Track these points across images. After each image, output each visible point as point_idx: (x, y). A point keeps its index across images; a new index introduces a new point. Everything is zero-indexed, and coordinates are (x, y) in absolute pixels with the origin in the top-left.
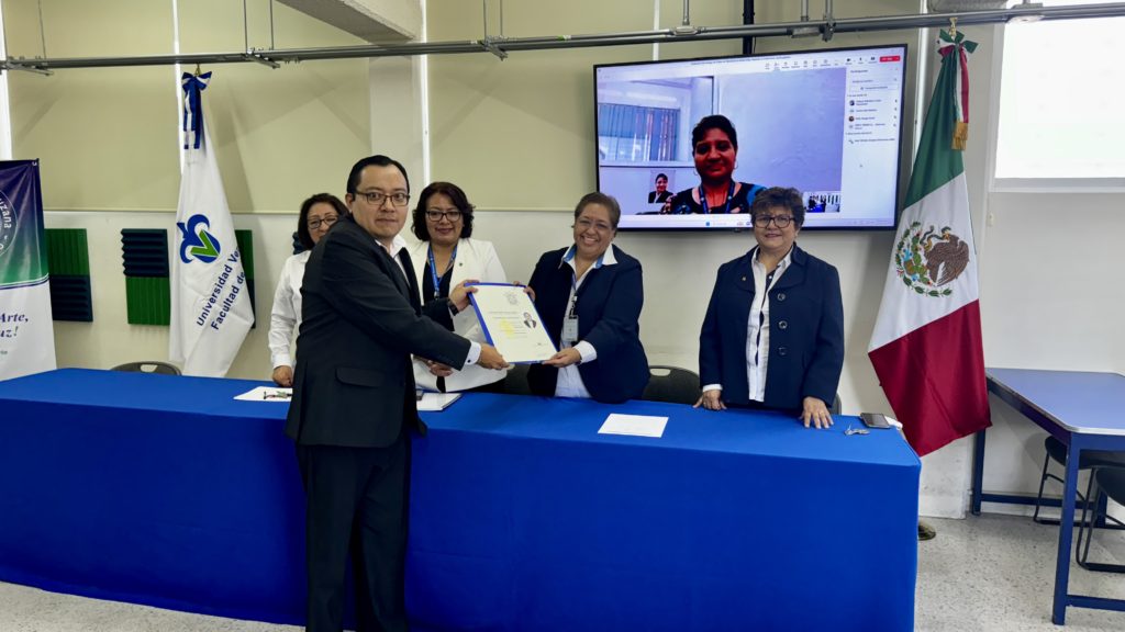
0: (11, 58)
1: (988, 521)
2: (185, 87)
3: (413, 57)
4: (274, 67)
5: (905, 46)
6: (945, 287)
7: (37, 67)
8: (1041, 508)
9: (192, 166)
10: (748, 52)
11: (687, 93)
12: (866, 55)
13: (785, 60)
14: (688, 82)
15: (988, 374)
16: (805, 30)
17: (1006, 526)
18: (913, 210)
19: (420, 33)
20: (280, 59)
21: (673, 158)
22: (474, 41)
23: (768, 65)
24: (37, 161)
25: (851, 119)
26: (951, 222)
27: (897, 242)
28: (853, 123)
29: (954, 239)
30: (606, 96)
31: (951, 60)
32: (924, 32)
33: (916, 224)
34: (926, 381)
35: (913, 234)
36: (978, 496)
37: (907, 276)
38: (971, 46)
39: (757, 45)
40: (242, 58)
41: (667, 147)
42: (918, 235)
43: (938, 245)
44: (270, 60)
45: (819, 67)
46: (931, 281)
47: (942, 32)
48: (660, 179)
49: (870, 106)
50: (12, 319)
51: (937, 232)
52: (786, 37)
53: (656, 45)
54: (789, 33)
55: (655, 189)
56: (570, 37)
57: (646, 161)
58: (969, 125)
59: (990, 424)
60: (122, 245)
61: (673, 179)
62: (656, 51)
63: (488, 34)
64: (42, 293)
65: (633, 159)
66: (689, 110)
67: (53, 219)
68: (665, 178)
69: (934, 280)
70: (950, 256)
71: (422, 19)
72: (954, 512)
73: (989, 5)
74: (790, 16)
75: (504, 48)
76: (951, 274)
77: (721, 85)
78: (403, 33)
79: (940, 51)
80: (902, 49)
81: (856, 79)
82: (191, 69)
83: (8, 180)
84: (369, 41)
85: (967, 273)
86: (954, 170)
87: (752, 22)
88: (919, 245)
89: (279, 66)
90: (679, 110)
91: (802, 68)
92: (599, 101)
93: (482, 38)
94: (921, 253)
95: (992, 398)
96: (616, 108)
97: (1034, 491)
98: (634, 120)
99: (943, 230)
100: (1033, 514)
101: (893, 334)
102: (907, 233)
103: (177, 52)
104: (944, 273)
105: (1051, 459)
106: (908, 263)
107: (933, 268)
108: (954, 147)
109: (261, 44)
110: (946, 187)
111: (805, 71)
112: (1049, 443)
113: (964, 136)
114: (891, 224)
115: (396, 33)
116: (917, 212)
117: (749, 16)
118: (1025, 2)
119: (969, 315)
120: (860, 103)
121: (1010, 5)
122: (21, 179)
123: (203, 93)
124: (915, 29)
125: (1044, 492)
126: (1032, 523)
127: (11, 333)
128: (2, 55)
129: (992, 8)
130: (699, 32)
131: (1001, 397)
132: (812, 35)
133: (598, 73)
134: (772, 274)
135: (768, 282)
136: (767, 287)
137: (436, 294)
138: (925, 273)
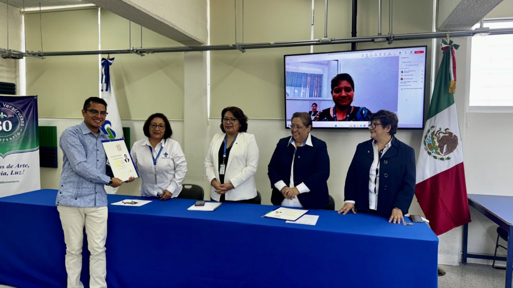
0: (28, 51)
1: (470, 267)
2: (103, 64)
3: (204, 51)
4: (142, 56)
5: (426, 46)
6: (447, 156)
7: (39, 56)
8: (496, 261)
10: (354, 49)
11: (326, 68)
12: (408, 50)
13: (371, 53)
14: (326, 63)
15: (469, 197)
16: (380, 39)
17: (479, 270)
18: (431, 121)
19: (207, 41)
20: (145, 52)
21: (320, 96)
22: (231, 45)
23: (363, 55)
24: (37, 96)
25: (402, 79)
26: (449, 126)
27: (424, 135)
28: (403, 81)
29: (451, 134)
30: (289, 68)
31: (447, 53)
32: (435, 40)
34: (439, 200)
35: (431, 131)
36: (465, 255)
37: (429, 151)
38: (457, 47)
39: (358, 46)
40: (128, 52)
41: (317, 91)
42: (434, 132)
43: (443, 136)
44: (140, 52)
45: (386, 56)
46: (440, 153)
47: (443, 40)
48: (314, 105)
49: (410, 73)
50: (22, 166)
51: (443, 130)
52: (371, 42)
53: (312, 46)
54: (373, 40)
55: (312, 110)
56: (273, 43)
57: (307, 97)
58: (456, 82)
59: (471, 221)
62: (312, 49)
64: (36, 155)
65: (302, 96)
66: (327, 76)
67: (42, 122)
68: (316, 105)
69: (442, 153)
70: (449, 142)
71: (207, 34)
72: (454, 262)
73: (465, 29)
74: (373, 33)
75: (244, 48)
76: (450, 150)
77: (341, 63)
78: (199, 41)
79: (442, 49)
80: (425, 48)
81: (403, 61)
82: (106, 56)
83: (23, 105)
84: (184, 44)
85: (457, 150)
86: (450, 102)
87: (356, 36)
88: (434, 137)
89: (144, 55)
90: (322, 75)
91: (379, 56)
92: (286, 71)
93: (235, 43)
94: (436, 140)
95: (470, 207)
96: (294, 74)
97: (492, 253)
98: (301, 79)
99: (446, 130)
100: (492, 264)
101: (423, 178)
102: (429, 131)
103: (100, 49)
105: (500, 237)
106: (429, 145)
107: (441, 147)
108: (450, 92)
109: (137, 46)
110: (446, 111)
111: (380, 58)
112: (499, 230)
113: (454, 87)
114: (421, 127)
115: (196, 41)
116: (433, 120)
117: (354, 33)
118: (481, 27)
119: (459, 169)
120: (406, 72)
121: (474, 28)
122: (30, 104)
123: (110, 67)
124: (430, 39)
125: (497, 253)
126: (492, 268)
127: (21, 173)
128: (23, 50)
129: (466, 29)
130: (332, 40)
131: (475, 208)
132: (383, 41)
133: (286, 59)
134: (382, 150)
135: (380, 154)
136: (379, 157)
137: (224, 156)
138: (437, 149)
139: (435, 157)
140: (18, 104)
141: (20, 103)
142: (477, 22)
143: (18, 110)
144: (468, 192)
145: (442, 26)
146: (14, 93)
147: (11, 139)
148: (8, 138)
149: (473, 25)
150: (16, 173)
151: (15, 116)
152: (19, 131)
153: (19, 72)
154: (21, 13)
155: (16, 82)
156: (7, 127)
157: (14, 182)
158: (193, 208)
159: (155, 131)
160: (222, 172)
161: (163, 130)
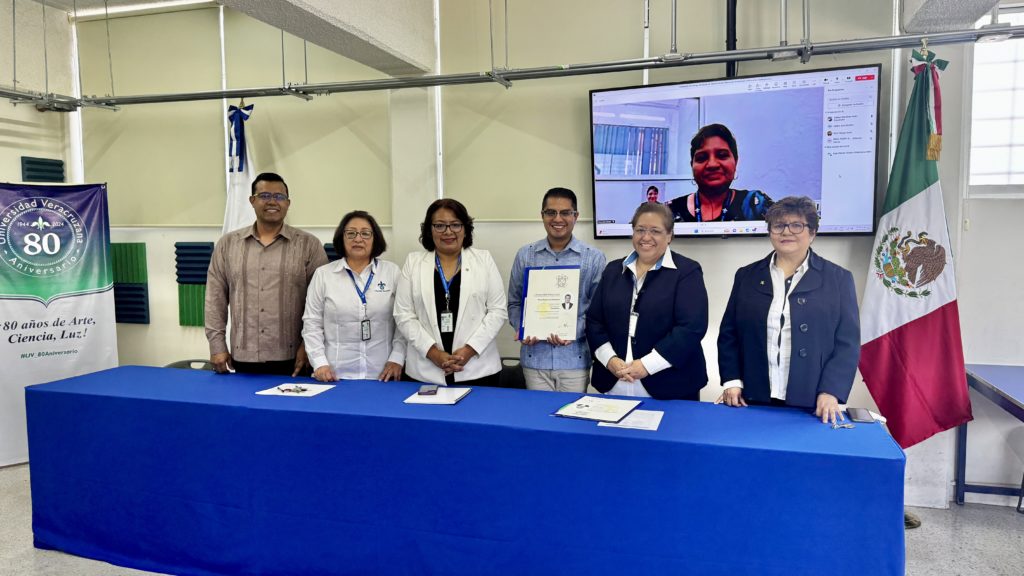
0: (86, 97)
1: (971, 511)
2: (231, 118)
3: (429, 88)
4: (308, 99)
5: (879, 66)
6: (923, 288)
7: (107, 104)
9: (237, 187)
10: (731, 74)
11: (675, 113)
12: (843, 75)
13: (766, 82)
14: (675, 104)
15: (968, 370)
16: (785, 54)
17: (989, 515)
18: (890, 218)
19: (435, 67)
20: (312, 92)
21: (663, 170)
22: (483, 72)
23: (750, 86)
24: (105, 184)
25: (829, 134)
26: (927, 227)
27: (877, 245)
28: (833, 136)
29: (931, 243)
30: (599, 117)
31: (924, 78)
32: (898, 52)
33: (894, 230)
34: (908, 378)
35: (891, 239)
36: (961, 487)
37: (887, 279)
38: (943, 64)
39: (740, 69)
40: (280, 92)
41: (657, 162)
42: (896, 240)
43: (915, 248)
44: (304, 93)
45: (798, 87)
46: (910, 283)
47: (914, 52)
48: (651, 191)
49: (847, 121)
50: (82, 322)
51: (914, 236)
52: (767, 60)
53: (646, 71)
54: (770, 57)
56: (567, 66)
57: (638, 175)
58: (943, 138)
59: (972, 419)
60: (175, 256)
62: (646, 76)
63: (495, 66)
64: (109, 297)
65: (626, 173)
66: (677, 128)
67: (117, 236)
68: (656, 190)
69: (913, 282)
70: (928, 259)
71: (436, 53)
72: (939, 501)
74: (769, 42)
75: (509, 78)
76: (931, 275)
77: (706, 104)
78: (418, 66)
79: (913, 70)
80: (877, 68)
81: (833, 97)
82: (236, 102)
83: (83, 201)
84: (390, 75)
85: (945, 276)
86: (928, 180)
87: (734, 48)
89: (312, 98)
90: (668, 129)
91: (782, 88)
92: (594, 122)
93: (489, 70)
94: (900, 257)
95: (973, 395)
96: (609, 128)
98: (625, 138)
99: (921, 235)
100: (1016, 505)
101: (875, 332)
102: (886, 238)
103: (224, 89)
104: (922, 275)
106: (887, 266)
107: (911, 271)
108: (929, 158)
109: (296, 79)
110: (921, 195)
111: (784, 91)
113: (938, 149)
114: (870, 230)
115: (413, 66)
116: (895, 217)
117: (731, 42)
118: (993, 22)
119: (948, 314)
120: (838, 119)
121: (978, 25)
122: (92, 200)
123: (246, 122)
124: (888, 50)
126: (1016, 513)
127: (81, 335)
128: (76, 95)
129: (961, 28)
130: (686, 58)
131: (981, 392)
132: (792, 58)
133: (594, 98)
134: (791, 278)
135: (787, 286)
136: (786, 292)
137: (447, 296)
138: (903, 275)
139: (899, 291)
140: (69, 200)
141: (76, 199)
142: (984, 13)
143: (72, 212)
144: (967, 361)
145: (912, 22)
146: (62, 179)
147: (59, 269)
148: (54, 267)
149: (976, 20)
150: (72, 336)
151: (65, 223)
152: (74, 253)
153: (69, 137)
154: (71, 20)
155: (65, 156)
156: (51, 246)
157: (68, 352)
158: (415, 399)
159: (355, 244)
160: (447, 327)
161: (369, 242)
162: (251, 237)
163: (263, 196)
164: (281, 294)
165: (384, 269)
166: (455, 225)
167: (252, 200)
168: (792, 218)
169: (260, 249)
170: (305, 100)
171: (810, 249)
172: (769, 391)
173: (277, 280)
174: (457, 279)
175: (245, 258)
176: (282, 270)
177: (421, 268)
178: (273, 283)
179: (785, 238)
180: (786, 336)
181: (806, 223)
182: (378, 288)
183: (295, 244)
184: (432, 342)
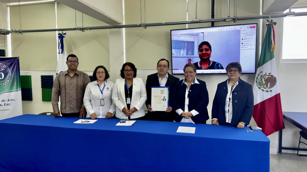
0: (12, 30)
1: (284, 155)
2: (59, 37)
3: (121, 28)
4: (83, 32)
5: (257, 24)
6: (270, 89)
7: (19, 32)
8: (299, 151)
9: (61, 58)
10: (213, 26)
11: (196, 37)
12: (246, 26)
13: (224, 28)
14: (196, 34)
15: (283, 114)
16: (229, 20)
17: (289, 156)
19: (123, 22)
20: (85, 29)
21: (193, 55)
22: (138, 24)
23: (219, 29)
24: (19, 57)
25: (242, 44)
26: (271, 71)
27: (256, 77)
28: (243, 45)
29: (272, 76)
30: (174, 38)
31: (270, 28)
32: (261, 20)
34: (266, 116)
35: (260, 75)
36: (281, 148)
37: (260, 87)
38: (275, 24)
39: (215, 24)
40: (75, 29)
41: (191, 52)
42: (262, 75)
43: (268, 78)
44: (82, 30)
45: (233, 30)
46: (266, 88)
47: (267, 19)
48: (189, 60)
49: (247, 40)
50: (11, 100)
51: (267, 74)
52: (224, 22)
53: (187, 25)
54: (225, 20)
55: (188, 63)
56: (164, 23)
57: (185, 55)
58: (275, 45)
59: (284, 128)
60: (41, 80)
61: (193, 60)
62: (187, 26)
63: (142, 22)
64: (20, 92)
65: (182, 55)
66: (197, 41)
67: (22, 73)
68: (191, 60)
69: (267, 87)
71: (123, 18)
72: (274, 152)
73: (279, 12)
74: (224, 16)
75: (146, 26)
76: (272, 86)
77: (205, 35)
78: (118, 22)
79: (267, 25)
80: (256, 25)
81: (243, 33)
82: (61, 32)
83: (11, 62)
84: (109, 24)
85: (276, 85)
86: (272, 57)
87: (214, 18)
88: (262, 78)
89: (84, 31)
90: (194, 42)
91: (228, 30)
92: (172, 39)
93: (140, 23)
94: (263, 80)
95: (284, 120)
96: (177, 41)
97: (297, 146)
98: (181, 44)
99: (269, 74)
100: (297, 153)
102: (259, 75)
103: (57, 28)
104: (270, 86)
105: (301, 137)
106: (259, 83)
107: (267, 84)
108: (272, 51)
109: (80, 25)
110: (269, 62)
111: (229, 31)
112: (301, 133)
113: (274, 48)
114: (254, 72)
115: (116, 22)
116: (261, 69)
117: (213, 16)
118: (290, 11)
119: (277, 98)
120: (245, 39)
121: (285, 12)
122: (14, 62)
123: (64, 39)
124: (258, 19)
125: (300, 146)
126: (297, 155)
127: (11, 104)
128: (9, 29)
130: (200, 21)
131: (287, 120)
132: (231, 21)
133: (172, 32)
134: (233, 87)
135: (232, 89)
136: (231, 91)
137: (129, 92)
138: (264, 86)
139: (263, 90)
140: (7, 62)
141: (8, 62)
142: (287, 9)
143: (8, 66)
144: (283, 111)
145: (266, 11)
146: (4, 56)
147: (3, 84)
148: (2, 83)
149: (285, 10)
150: (7, 105)
151: (6, 69)
152: (8, 79)
153: (7, 42)
154: (7, 6)
155: (5, 48)
156: (1, 77)
157: (6, 110)
158: (119, 124)
159: (100, 76)
160: (128, 102)
161: (104, 75)
162: (67, 74)
163: (70, 61)
164: (77, 92)
165: (109, 84)
166: (131, 71)
167: (67, 63)
168: (234, 69)
169: (70, 78)
170: (82, 32)
171: (239, 78)
172: (225, 120)
173: (76, 88)
174: (132, 87)
175: (65, 80)
176: (77, 84)
177: (121, 84)
178: (74, 89)
179: (232, 75)
180: (231, 104)
181: (238, 70)
182: (107, 89)
183: (81, 76)
184: (124, 107)
